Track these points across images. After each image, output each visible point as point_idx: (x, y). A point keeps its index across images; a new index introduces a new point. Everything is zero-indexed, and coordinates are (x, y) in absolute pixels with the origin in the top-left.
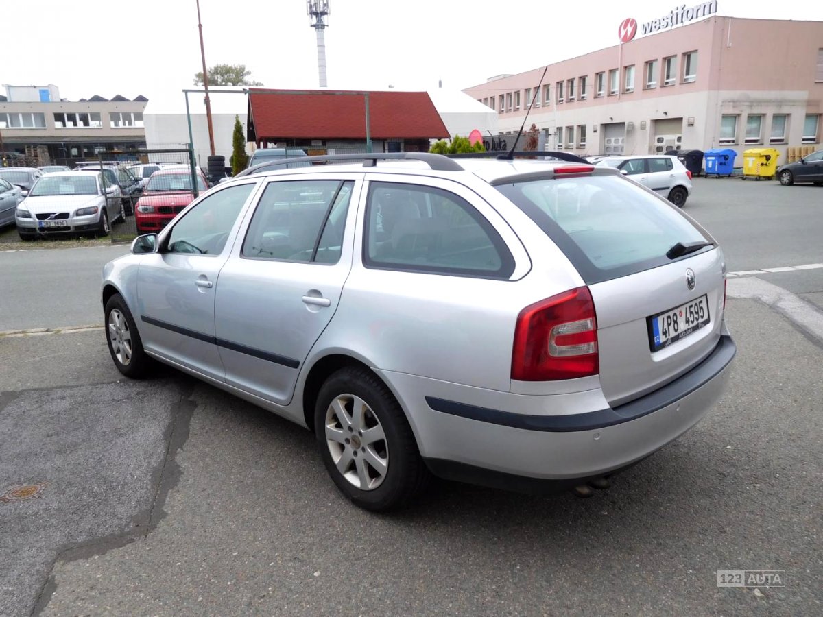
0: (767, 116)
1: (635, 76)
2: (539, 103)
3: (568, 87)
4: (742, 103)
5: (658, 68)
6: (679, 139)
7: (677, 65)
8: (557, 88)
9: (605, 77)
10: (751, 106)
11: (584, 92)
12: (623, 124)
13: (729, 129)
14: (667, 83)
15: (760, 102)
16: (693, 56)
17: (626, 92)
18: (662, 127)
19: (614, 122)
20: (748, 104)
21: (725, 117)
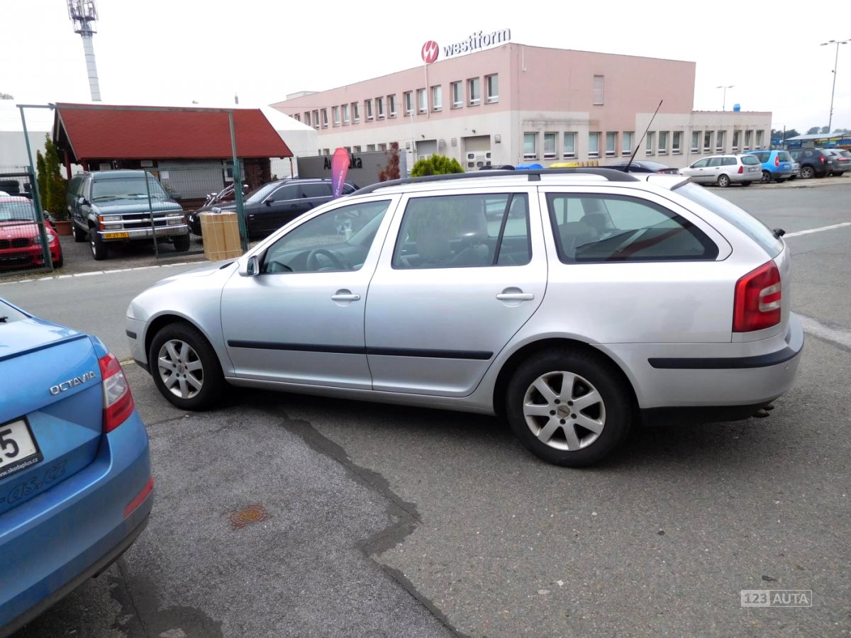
0: (560, 134)
1: (442, 96)
2: (348, 121)
3: (376, 105)
4: (539, 123)
5: (463, 88)
6: (488, 155)
7: (480, 86)
8: (365, 106)
9: (413, 96)
10: (546, 125)
11: (393, 111)
12: (434, 142)
13: (529, 145)
14: (472, 103)
15: (553, 122)
16: (493, 78)
17: (434, 111)
18: (471, 143)
19: (426, 139)
20: (544, 123)
21: (526, 134)
